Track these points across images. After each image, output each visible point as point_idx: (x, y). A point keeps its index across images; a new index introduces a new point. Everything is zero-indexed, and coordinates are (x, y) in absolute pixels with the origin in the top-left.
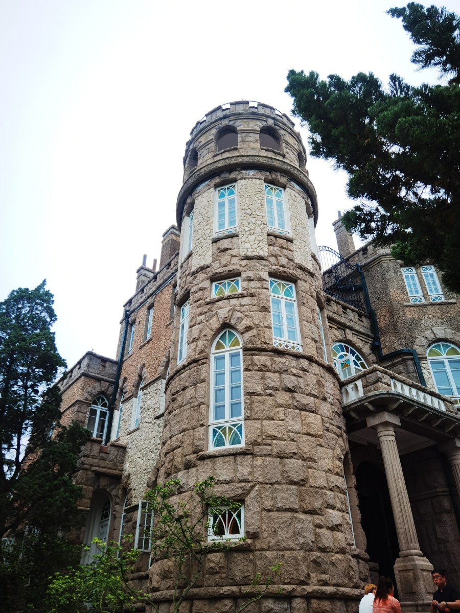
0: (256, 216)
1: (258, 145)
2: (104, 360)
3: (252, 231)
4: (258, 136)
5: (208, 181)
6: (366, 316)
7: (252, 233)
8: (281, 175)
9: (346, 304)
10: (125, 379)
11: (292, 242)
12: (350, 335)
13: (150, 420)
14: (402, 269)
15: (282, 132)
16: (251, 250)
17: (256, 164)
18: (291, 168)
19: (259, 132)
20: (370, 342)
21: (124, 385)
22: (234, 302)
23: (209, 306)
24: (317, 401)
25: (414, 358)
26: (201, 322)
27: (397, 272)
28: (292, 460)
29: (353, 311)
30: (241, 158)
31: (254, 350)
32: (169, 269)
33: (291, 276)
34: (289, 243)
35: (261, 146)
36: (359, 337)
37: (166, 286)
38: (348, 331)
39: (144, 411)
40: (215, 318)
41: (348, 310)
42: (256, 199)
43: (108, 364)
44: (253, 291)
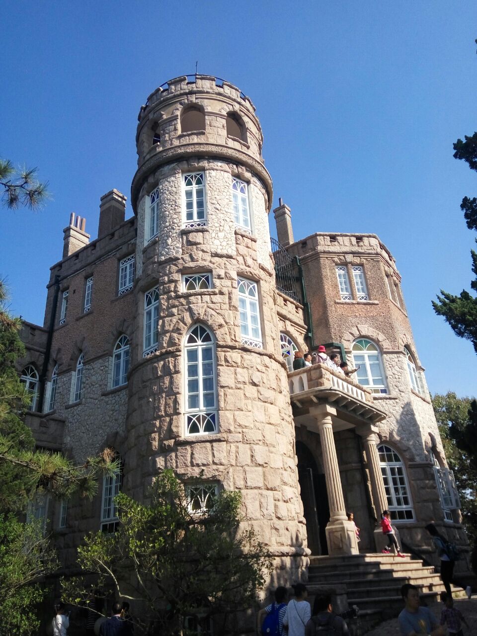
0: (225, 212)
1: (224, 132)
2: (33, 328)
3: (221, 228)
4: (224, 121)
5: (175, 164)
6: (301, 308)
7: (222, 230)
8: (246, 170)
9: (286, 297)
10: (59, 350)
11: (255, 242)
12: (289, 327)
13: (95, 396)
14: (336, 267)
15: (245, 119)
16: (221, 247)
17: (224, 155)
18: (255, 163)
19: (226, 118)
20: (303, 332)
21: (59, 356)
22: (206, 298)
23: (180, 300)
25: (341, 352)
26: (173, 315)
27: (331, 270)
28: (257, 446)
29: (292, 303)
30: (210, 146)
31: (226, 348)
32: (112, 240)
33: (255, 276)
34: (253, 242)
35: (227, 133)
36: (296, 328)
37: (109, 258)
38: (288, 322)
39: (88, 386)
40: (187, 314)
41: (288, 302)
42: (224, 194)
43: (37, 332)
44: (223, 289)
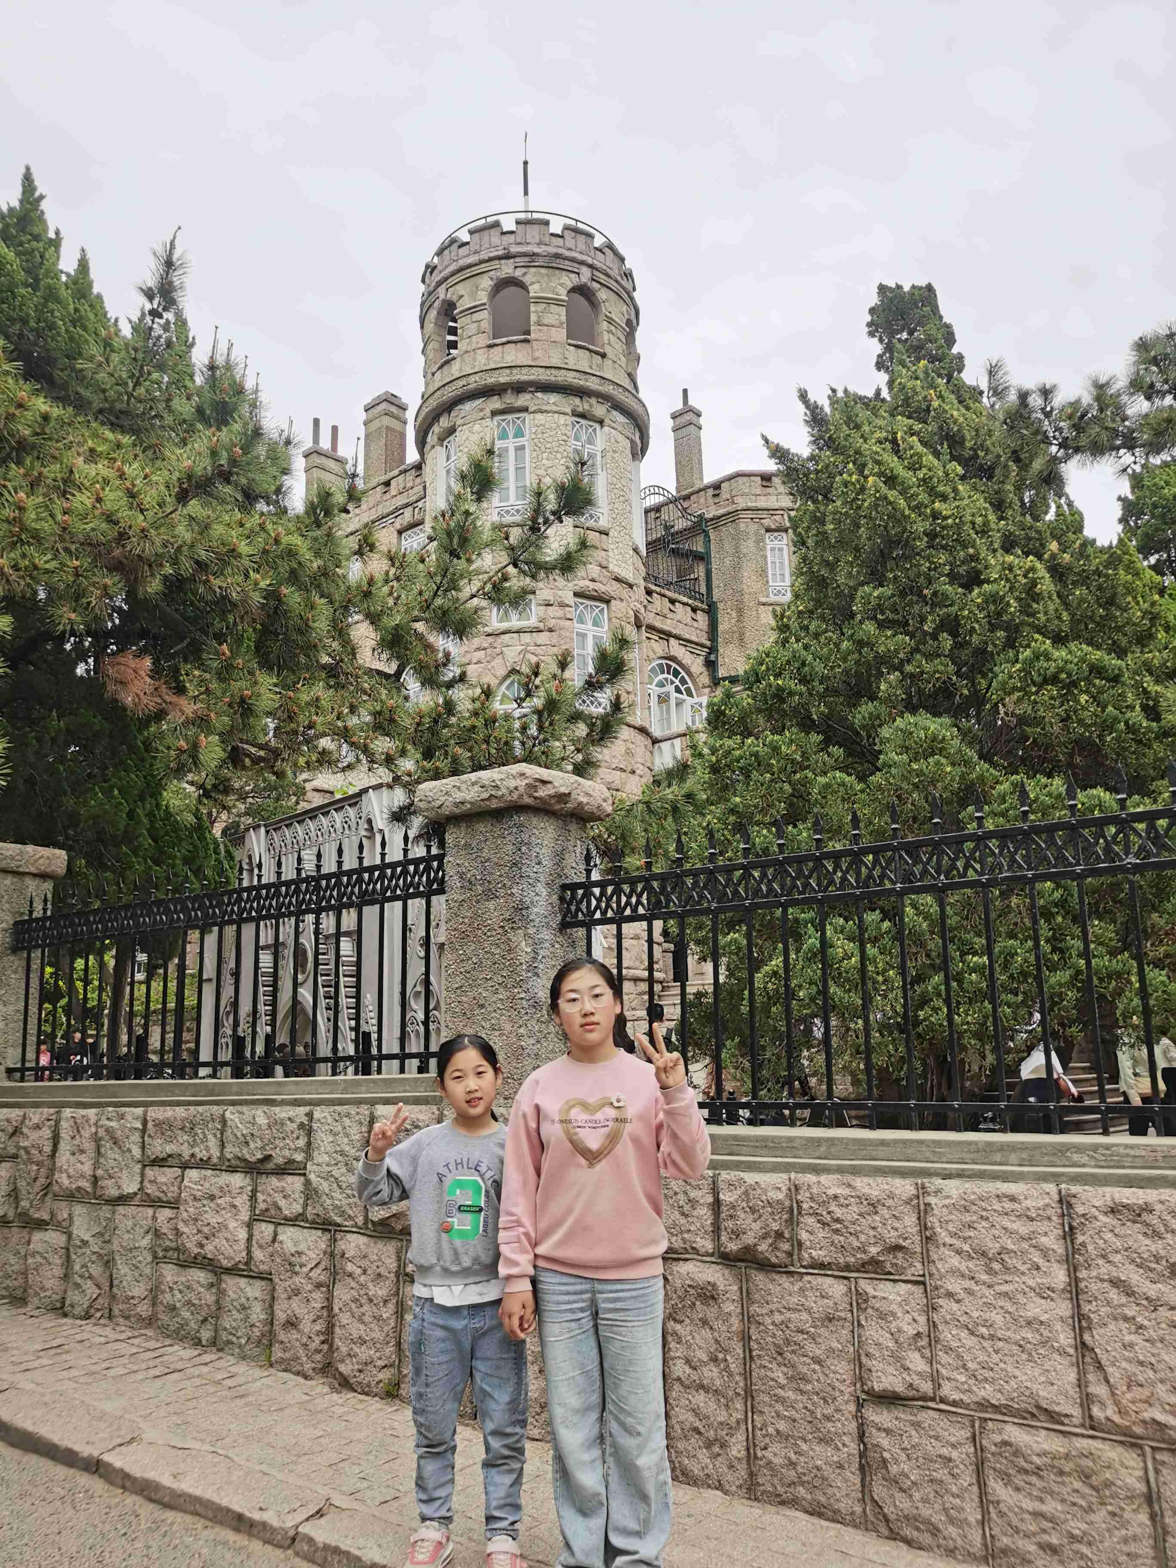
1: (562, 335)
4: (562, 313)
5: (480, 401)
6: (703, 610)
8: (598, 402)
9: (676, 596)
11: (608, 534)
12: (677, 649)
14: (768, 535)
15: (602, 294)
17: (560, 383)
19: (565, 303)
20: (703, 655)
22: (526, 638)
23: (490, 639)
24: (624, 775)
26: (479, 662)
27: (758, 541)
29: (685, 604)
33: (603, 593)
34: (605, 537)
35: (569, 337)
36: (689, 649)
38: (672, 641)
40: (498, 661)
41: (677, 605)
44: (551, 623)
